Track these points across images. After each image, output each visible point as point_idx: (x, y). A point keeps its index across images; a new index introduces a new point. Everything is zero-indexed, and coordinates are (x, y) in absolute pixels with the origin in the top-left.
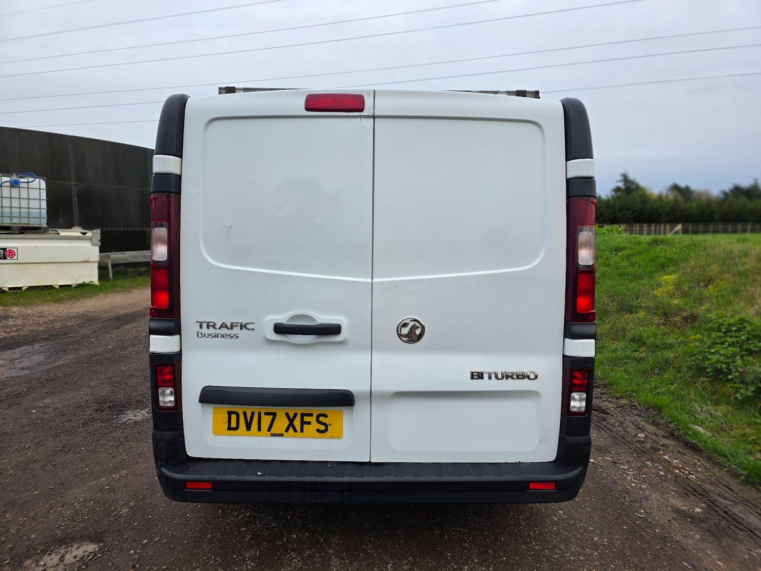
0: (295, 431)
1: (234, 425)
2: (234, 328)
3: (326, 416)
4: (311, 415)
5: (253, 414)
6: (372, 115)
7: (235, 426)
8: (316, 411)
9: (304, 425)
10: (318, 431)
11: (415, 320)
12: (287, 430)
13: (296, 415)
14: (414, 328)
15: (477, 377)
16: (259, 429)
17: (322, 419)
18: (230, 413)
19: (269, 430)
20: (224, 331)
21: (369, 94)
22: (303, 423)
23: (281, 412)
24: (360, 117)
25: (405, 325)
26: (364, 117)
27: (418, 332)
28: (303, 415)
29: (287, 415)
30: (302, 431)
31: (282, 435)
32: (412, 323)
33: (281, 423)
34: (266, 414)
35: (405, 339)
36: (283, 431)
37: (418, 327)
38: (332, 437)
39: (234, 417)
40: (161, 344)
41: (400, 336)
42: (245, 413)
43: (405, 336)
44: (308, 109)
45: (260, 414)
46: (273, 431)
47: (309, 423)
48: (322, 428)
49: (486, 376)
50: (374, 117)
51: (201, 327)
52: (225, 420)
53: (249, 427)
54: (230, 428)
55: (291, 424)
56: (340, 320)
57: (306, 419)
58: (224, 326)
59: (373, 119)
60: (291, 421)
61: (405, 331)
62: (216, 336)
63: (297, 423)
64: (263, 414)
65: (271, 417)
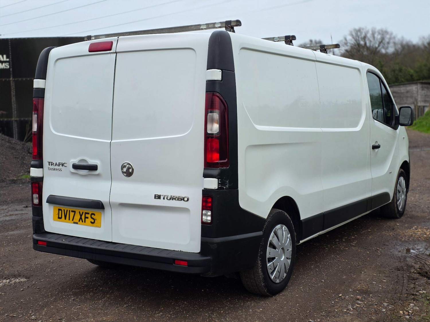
0: (82, 222)
1: (60, 216)
2: (60, 165)
3: (94, 215)
4: (88, 213)
5: (67, 210)
6: (115, 52)
8: (91, 211)
10: (91, 222)
11: (129, 164)
12: (79, 221)
13: (83, 213)
14: (129, 168)
15: (157, 198)
16: (69, 220)
17: (93, 216)
18: (59, 210)
19: (73, 220)
20: (57, 167)
21: (115, 40)
22: (86, 218)
23: (77, 210)
24: (109, 53)
25: (125, 166)
26: (111, 53)
27: (131, 170)
28: (86, 213)
29: (80, 212)
30: (85, 222)
31: (77, 223)
32: (128, 166)
33: (77, 217)
34: (72, 211)
35: (125, 174)
36: (77, 221)
37: (130, 168)
38: (96, 226)
39: (60, 211)
40: (35, 172)
41: (123, 172)
42: (64, 210)
43: (125, 173)
44: (90, 51)
45: (69, 211)
46: (74, 221)
47: (88, 218)
48: (93, 221)
49: (162, 197)
50: (116, 53)
51: (49, 165)
52: (57, 213)
53: (65, 219)
54: (59, 218)
55: (81, 218)
56: (97, 163)
57: (87, 216)
58: (56, 164)
59: (116, 54)
60: (81, 216)
61: (125, 170)
62: (54, 170)
63: (83, 217)
64: (71, 211)
65: (74, 213)
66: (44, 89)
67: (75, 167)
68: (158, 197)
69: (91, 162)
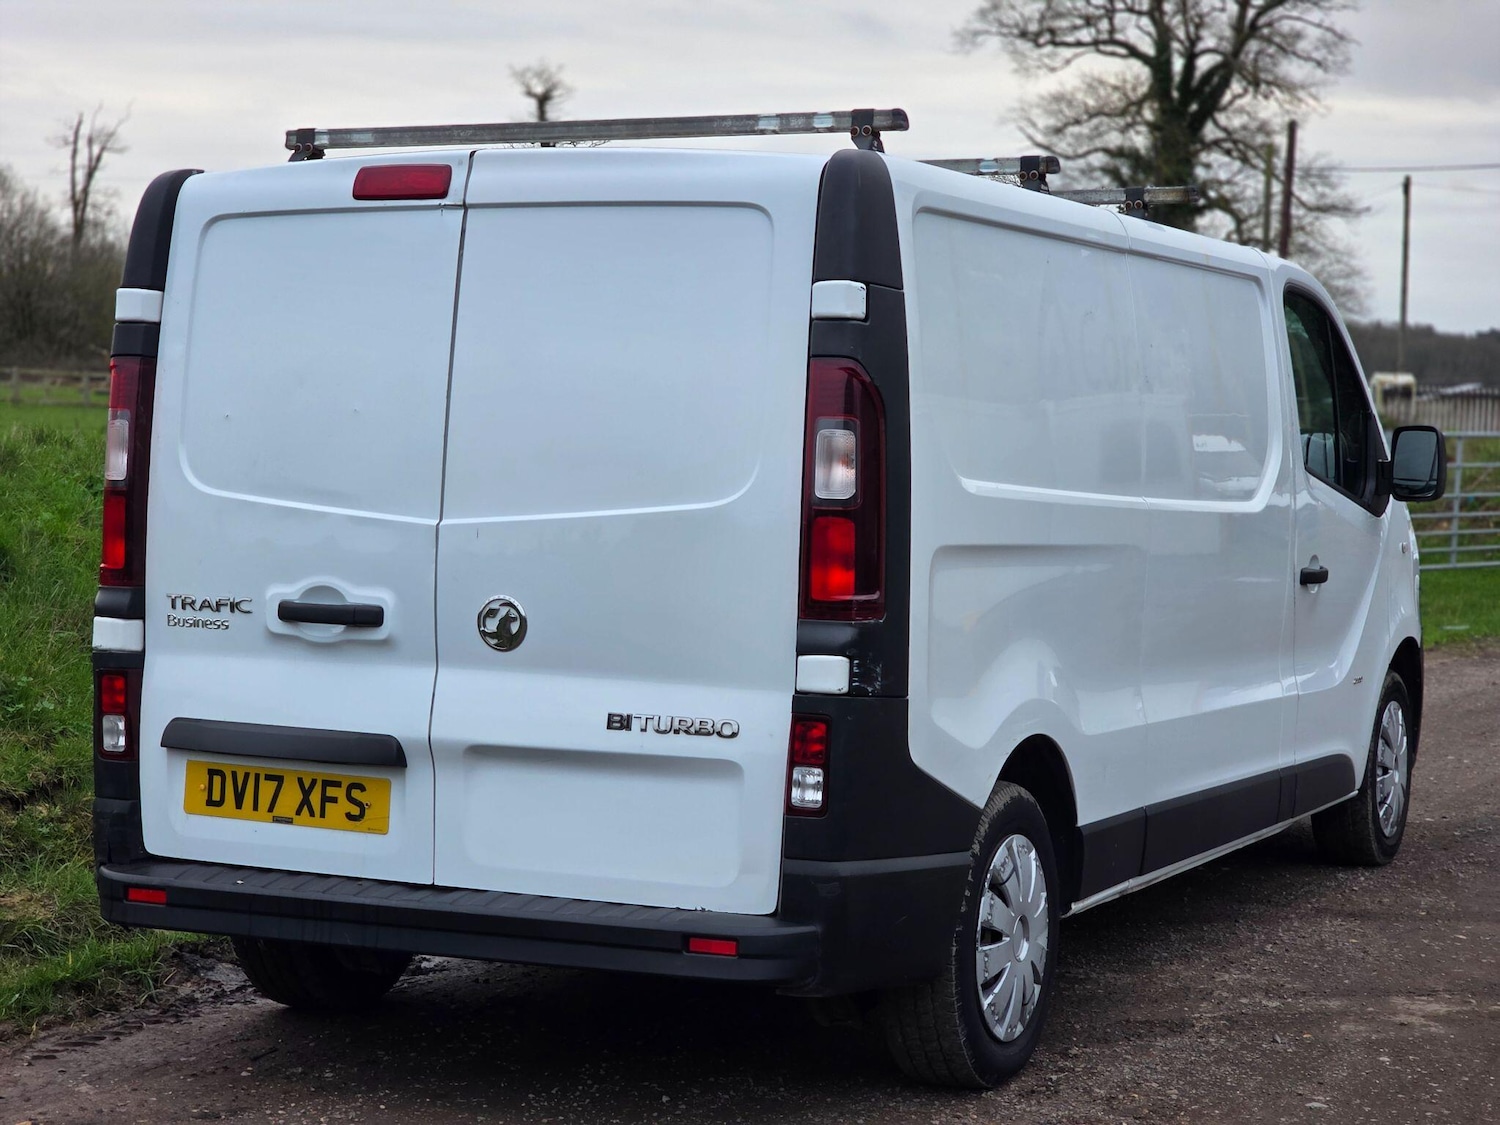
0: (312, 814)
1: (216, 797)
2: (222, 608)
3: (362, 788)
4: (337, 784)
5: (247, 775)
6: (461, 203)
7: (218, 799)
8: (347, 775)
9: (327, 804)
10: (349, 816)
11: (510, 604)
12: (298, 812)
13: (314, 782)
14: (506, 621)
15: (619, 725)
16: (256, 808)
17: (356, 794)
18: (212, 773)
19: (271, 809)
20: (207, 615)
21: (460, 163)
22: (325, 799)
23: (290, 771)
24: (439, 207)
25: (492, 613)
26: (446, 206)
27: (515, 627)
28: (326, 784)
29: (300, 781)
30: (323, 815)
31: (289, 821)
32: (503, 611)
33: (291, 796)
34: (269, 778)
35: (493, 642)
36: (291, 814)
37: (515, 619)
38: (371, 830)
39: (217, 779)
40: (110, 634)
41: (484, 634)
42: (234, 775)
43: (492, 635)
44: (357, 196)
45: (257, 777)
46: (277, 812)
47: (334, 800)
48: (355, 811)
49: (636, 725)
50: (465, 207)
51: (174, 607)
52: (202, 786)
53: (239, 805)
54: (210, 802)
55: (305, 801)
56: (383, 600)
57: (331, 792)
58: (205, 605)
59: (463, 211)
60: (306, 793)
61: (492, 625)
62: (196, 624)
63: (315, 798)
64: (262, 778)
65: (273, 785)
66: (155, 323)
67: (290, 613)
68: (620, 723)
69: (357, 595)
